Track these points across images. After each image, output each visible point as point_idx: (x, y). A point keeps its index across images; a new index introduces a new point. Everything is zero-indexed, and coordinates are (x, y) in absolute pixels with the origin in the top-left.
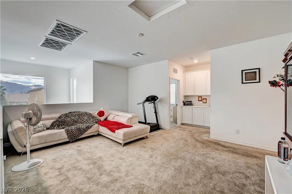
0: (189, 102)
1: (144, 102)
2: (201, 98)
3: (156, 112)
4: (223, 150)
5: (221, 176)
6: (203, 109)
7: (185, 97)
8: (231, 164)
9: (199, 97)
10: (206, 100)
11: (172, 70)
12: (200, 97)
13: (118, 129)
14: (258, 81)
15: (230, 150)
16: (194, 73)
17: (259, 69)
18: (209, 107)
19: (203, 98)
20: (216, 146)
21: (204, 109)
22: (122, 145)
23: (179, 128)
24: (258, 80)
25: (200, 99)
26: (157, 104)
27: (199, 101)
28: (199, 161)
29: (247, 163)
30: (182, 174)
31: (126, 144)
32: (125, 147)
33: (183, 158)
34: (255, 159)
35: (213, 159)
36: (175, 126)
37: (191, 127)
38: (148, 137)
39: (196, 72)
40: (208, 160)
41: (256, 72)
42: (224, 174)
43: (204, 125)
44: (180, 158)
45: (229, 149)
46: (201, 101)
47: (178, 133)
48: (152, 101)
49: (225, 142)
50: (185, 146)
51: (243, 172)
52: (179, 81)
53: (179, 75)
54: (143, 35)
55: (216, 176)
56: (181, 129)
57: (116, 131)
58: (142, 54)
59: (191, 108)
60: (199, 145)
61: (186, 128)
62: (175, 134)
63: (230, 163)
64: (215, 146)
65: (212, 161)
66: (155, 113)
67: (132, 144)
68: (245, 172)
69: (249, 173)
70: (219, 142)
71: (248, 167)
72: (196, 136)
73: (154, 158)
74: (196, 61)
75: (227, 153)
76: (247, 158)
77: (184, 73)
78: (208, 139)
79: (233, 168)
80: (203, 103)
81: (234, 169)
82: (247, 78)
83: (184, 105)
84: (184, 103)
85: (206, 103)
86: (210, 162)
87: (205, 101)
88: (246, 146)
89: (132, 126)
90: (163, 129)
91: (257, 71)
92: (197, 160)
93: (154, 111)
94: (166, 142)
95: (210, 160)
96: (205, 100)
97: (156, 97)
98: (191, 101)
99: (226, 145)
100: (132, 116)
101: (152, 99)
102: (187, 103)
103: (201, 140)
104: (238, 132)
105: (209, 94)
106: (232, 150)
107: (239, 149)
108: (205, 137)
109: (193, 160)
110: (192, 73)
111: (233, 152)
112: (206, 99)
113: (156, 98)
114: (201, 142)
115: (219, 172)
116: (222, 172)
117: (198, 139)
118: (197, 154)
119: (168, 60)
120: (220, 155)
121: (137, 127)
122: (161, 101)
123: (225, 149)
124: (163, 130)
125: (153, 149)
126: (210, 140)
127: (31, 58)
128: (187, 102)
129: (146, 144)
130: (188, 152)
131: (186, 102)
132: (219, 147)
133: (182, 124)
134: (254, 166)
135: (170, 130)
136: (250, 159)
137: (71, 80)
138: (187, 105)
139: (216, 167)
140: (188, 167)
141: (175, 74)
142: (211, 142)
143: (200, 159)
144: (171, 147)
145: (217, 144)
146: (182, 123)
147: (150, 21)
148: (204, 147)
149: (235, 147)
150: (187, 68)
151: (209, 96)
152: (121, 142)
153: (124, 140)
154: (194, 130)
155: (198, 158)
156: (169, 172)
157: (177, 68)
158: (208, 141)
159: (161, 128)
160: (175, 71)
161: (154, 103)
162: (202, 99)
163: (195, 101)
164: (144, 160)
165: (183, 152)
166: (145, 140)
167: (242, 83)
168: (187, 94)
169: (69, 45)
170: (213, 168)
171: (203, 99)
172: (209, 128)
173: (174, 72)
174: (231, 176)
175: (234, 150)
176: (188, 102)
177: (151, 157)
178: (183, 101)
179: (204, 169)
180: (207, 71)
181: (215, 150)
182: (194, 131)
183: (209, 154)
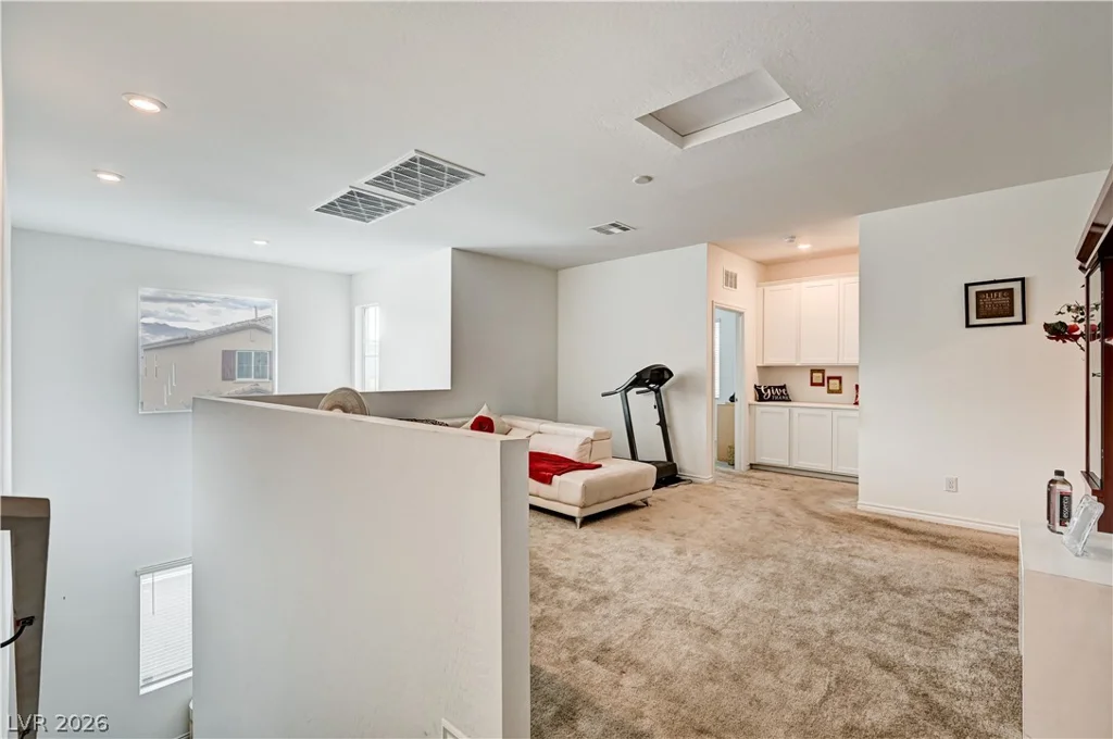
0: (779, 387)
1: (627, 389)
2: (820, 375)
3: (663, 423)
4: (903, 540)
5: (900, 596)
6: (829, 412)
7: (764, 370)
8: (928, 573)
9: (813, 371)
10: (840, 382)
11: (721, 279)
12: (819, 371)
13: (560, 472)
14: (1021, 320)
15: (927, 541)
16: (794, 286)
17: (1023, 280)
18: (854, 407)
19: (827, 374)
20: (882, 530)
21: (836, 413)
22: (578, 521)
23: (745, 480)
24: (1018, 317)
25: (818, 377)
26: (666, 394)
27: (813, 384)
28: (829, 564)
29: (980, 572)
30: (785, 591)
31: (588, 520)
32: (589, 530)
33: (780, 557)
34: (1006, 563)
35: (873, 560)
36: (729, 473)
37: (787, 476)
38: (649, 503)
39: (804, 284)
40: (857, 562)
41: (1011, 291)
42: (908, 592)
43: (834, 471)
44: (768, 556)
45: (923, 537)
46: (822, 384)
47: (743, 493)
48: (652, 386)
49: (908, 519)
50: (777, 529)
51: (965, 589)
52: (741, 314)
53: (743, 296)
54: (650, 179)
55: (885, 597)
56: (753, 481)
57: (556, 478)
58: (625, 229)
59: (787, 410)
60: (822, 526)
61: (771, 480)
62: (737, 496)
63: (926, 570)
64: (876, 529)
65: (870, 564)
66: (659, 427)
67: (607, 522)
68: (971, 590)
69: (984, 592)
70: (888, 519)
71: (983, 581)
72: (810, 502)
73: (689, 555)
74: (804, 247)
75: (917, 549)
76: (980, 560)
77: (757, 286)
78: (852, 511)
79: (936, 580)
80: (830, 391)
81: (937, 584)
82: (982, 309)
83: (761, 397)
84: (759, 391)
85: (839, 391)
86: (864, 567)
87: (834, 384)
88: (979, 531)
89: (600, 466)
90: (692, 482)
91: (1017, 286)
92: (824, 561)
93: (658, 421)
94: (711, 516)
95: (863, 562)
96: (837, 381)
97: (666, 372)
98: (784, 387)
99: (913, 526)
100: (595, 434)
101: (654, 378)
102: (772, 393)
103: (826, 514)
104: (952, 485)
105: (854, 360)
106: (932, 539)
107: (957, 538)
108: (841, 506)
109: (811, 562)
110: (791, 285)
111: (935, 545)
112: (840, 378)
113: (667, 376)
114: (831, 520)
115: (893, 589)
116: (902, 589)
117: (819, 511)
118: (819, 547)
119: (709, 243)
120: (896, 552)
121: (616, 468)
122: (683, 383)
123: (910, 537)
124: (691, 485)
125: (680, 536)
126: (858, 513)
127: (256, 242)
128: (770, 387)
129: (648, 520)
130: (791, 543)
131: (766, 390)
132: (889, 531)
133: (753, 467)
134: (1002, 579)
135: (713, 483)
136: (991, 561)
137: (358, 311)
138: (771, 400)
139: (884, 579)
140: (799, 576)
141: (730, 291)
142: (864, 519)
143: (832, 560)
144: (735, 530)
145: (885, 525)
146: (751, 465)
147: (686, 147)
148: (841, 532)
149: (945, 532)
150: (770, 270)
151: (856, 367)
152: (575, 512)
153: (583, 507)
154: (800, 485)
155: (824, 558)
156: (747, 586)
157: (735, 272)
158: (851, 516)
159: (683, 478)
160: (730, 280)
161: (657, 391)
162: (823, 378)
163: (799, 385)
164: (663, 558)
165: (776, 543)
166: (641, 510)
167: (968, 326)
168: (768, 362)
169: (409, 207)
170: (876, 581)
171: (829, 378)
172: (852, 479)
173: (726, 285)
174: (929, 597)
175: (940, 542)
176: (775, 387)
177: (679, 552)
178: (755, 386)
179: (849, 582)
180: (843, 280)
181: (876, 540)
182: (799, 488)
183: (861, 548)
